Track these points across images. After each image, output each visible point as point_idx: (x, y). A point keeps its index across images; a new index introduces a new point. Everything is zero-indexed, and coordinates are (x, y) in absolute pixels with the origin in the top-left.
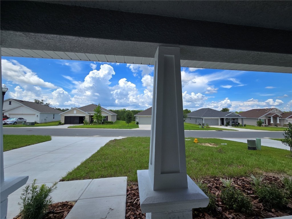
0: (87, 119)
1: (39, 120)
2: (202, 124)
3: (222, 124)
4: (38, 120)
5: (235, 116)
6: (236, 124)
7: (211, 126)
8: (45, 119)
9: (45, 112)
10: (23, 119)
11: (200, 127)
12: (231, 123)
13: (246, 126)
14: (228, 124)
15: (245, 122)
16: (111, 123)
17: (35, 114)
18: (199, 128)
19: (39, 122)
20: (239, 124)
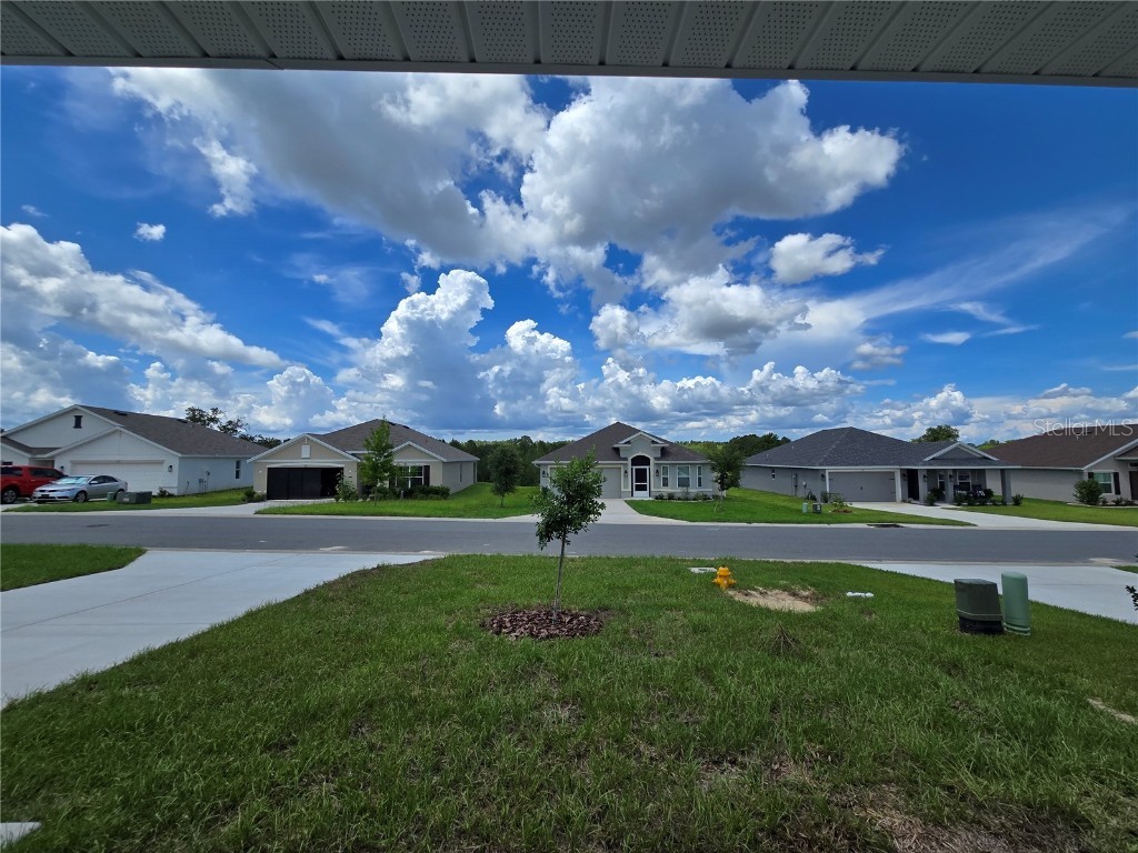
0: (351, 478)
1: (176, 485)
2: (818, 497)
3: (912, 494)
4: (171, 483)
5: (966, 459)
6: (975, 496)
7: (856, 505)
8: (201, 481)
9: (199, 453)
10: (113, 480)
11: (805, 511)
12: (950, 491)
13: (1024, 503)
14: (936, 497)
15: (1018, 487)
16: (442, 493)
17: (161, 463)
18: (800, 511)
19: (174, 492)
20: (989, 493)
